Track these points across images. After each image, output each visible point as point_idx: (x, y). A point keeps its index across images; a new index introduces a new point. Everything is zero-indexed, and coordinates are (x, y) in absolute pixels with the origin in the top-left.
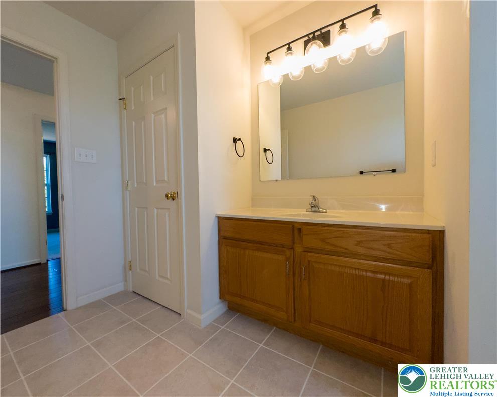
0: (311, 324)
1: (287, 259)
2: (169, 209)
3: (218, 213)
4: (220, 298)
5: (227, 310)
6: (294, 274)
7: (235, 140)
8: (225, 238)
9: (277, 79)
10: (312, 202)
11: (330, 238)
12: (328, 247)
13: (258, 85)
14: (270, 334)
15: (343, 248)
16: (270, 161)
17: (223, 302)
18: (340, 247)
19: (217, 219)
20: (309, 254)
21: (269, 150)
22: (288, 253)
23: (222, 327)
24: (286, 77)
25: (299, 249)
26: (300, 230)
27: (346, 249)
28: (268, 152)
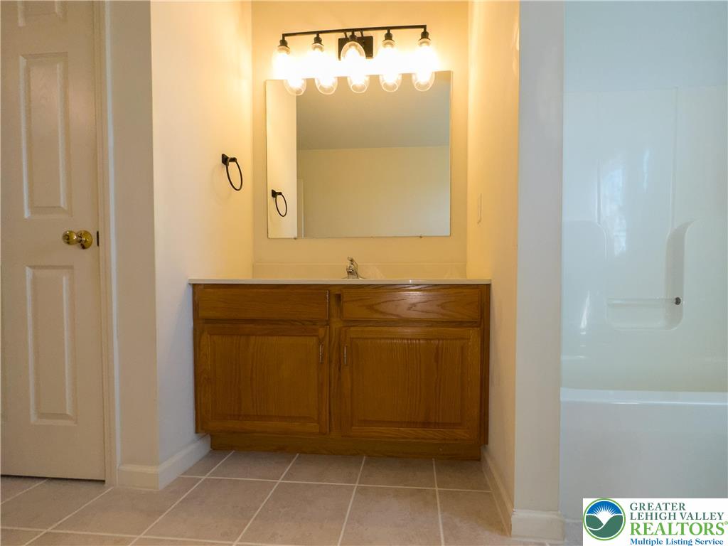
0: (353, 428)
1: (320, 342)
2: (71, 267)
3: (193, 278)
4: (197, 432)
5: (210, 451)
6: (330, 362)
7: (225, 160)
8: (208, 321)
9: (297, 84)
10: (350, 266)
11: (379, 304)
12: (377, 316)
13: (265, 83)
14: (291, 464)
15: (395, 315)
16: (283, 212)
17: (202, 438)
18: (392, 314)
19: (191, 290)
20: (352, 329)
21: (280, 194)
22: (321, 331)
23: (204, 478)
24: (310, 83)
25: (337, 324)
26: (339, 297)
27: (398, 315)
28: (279, 197)
